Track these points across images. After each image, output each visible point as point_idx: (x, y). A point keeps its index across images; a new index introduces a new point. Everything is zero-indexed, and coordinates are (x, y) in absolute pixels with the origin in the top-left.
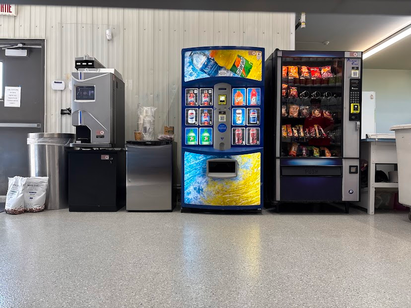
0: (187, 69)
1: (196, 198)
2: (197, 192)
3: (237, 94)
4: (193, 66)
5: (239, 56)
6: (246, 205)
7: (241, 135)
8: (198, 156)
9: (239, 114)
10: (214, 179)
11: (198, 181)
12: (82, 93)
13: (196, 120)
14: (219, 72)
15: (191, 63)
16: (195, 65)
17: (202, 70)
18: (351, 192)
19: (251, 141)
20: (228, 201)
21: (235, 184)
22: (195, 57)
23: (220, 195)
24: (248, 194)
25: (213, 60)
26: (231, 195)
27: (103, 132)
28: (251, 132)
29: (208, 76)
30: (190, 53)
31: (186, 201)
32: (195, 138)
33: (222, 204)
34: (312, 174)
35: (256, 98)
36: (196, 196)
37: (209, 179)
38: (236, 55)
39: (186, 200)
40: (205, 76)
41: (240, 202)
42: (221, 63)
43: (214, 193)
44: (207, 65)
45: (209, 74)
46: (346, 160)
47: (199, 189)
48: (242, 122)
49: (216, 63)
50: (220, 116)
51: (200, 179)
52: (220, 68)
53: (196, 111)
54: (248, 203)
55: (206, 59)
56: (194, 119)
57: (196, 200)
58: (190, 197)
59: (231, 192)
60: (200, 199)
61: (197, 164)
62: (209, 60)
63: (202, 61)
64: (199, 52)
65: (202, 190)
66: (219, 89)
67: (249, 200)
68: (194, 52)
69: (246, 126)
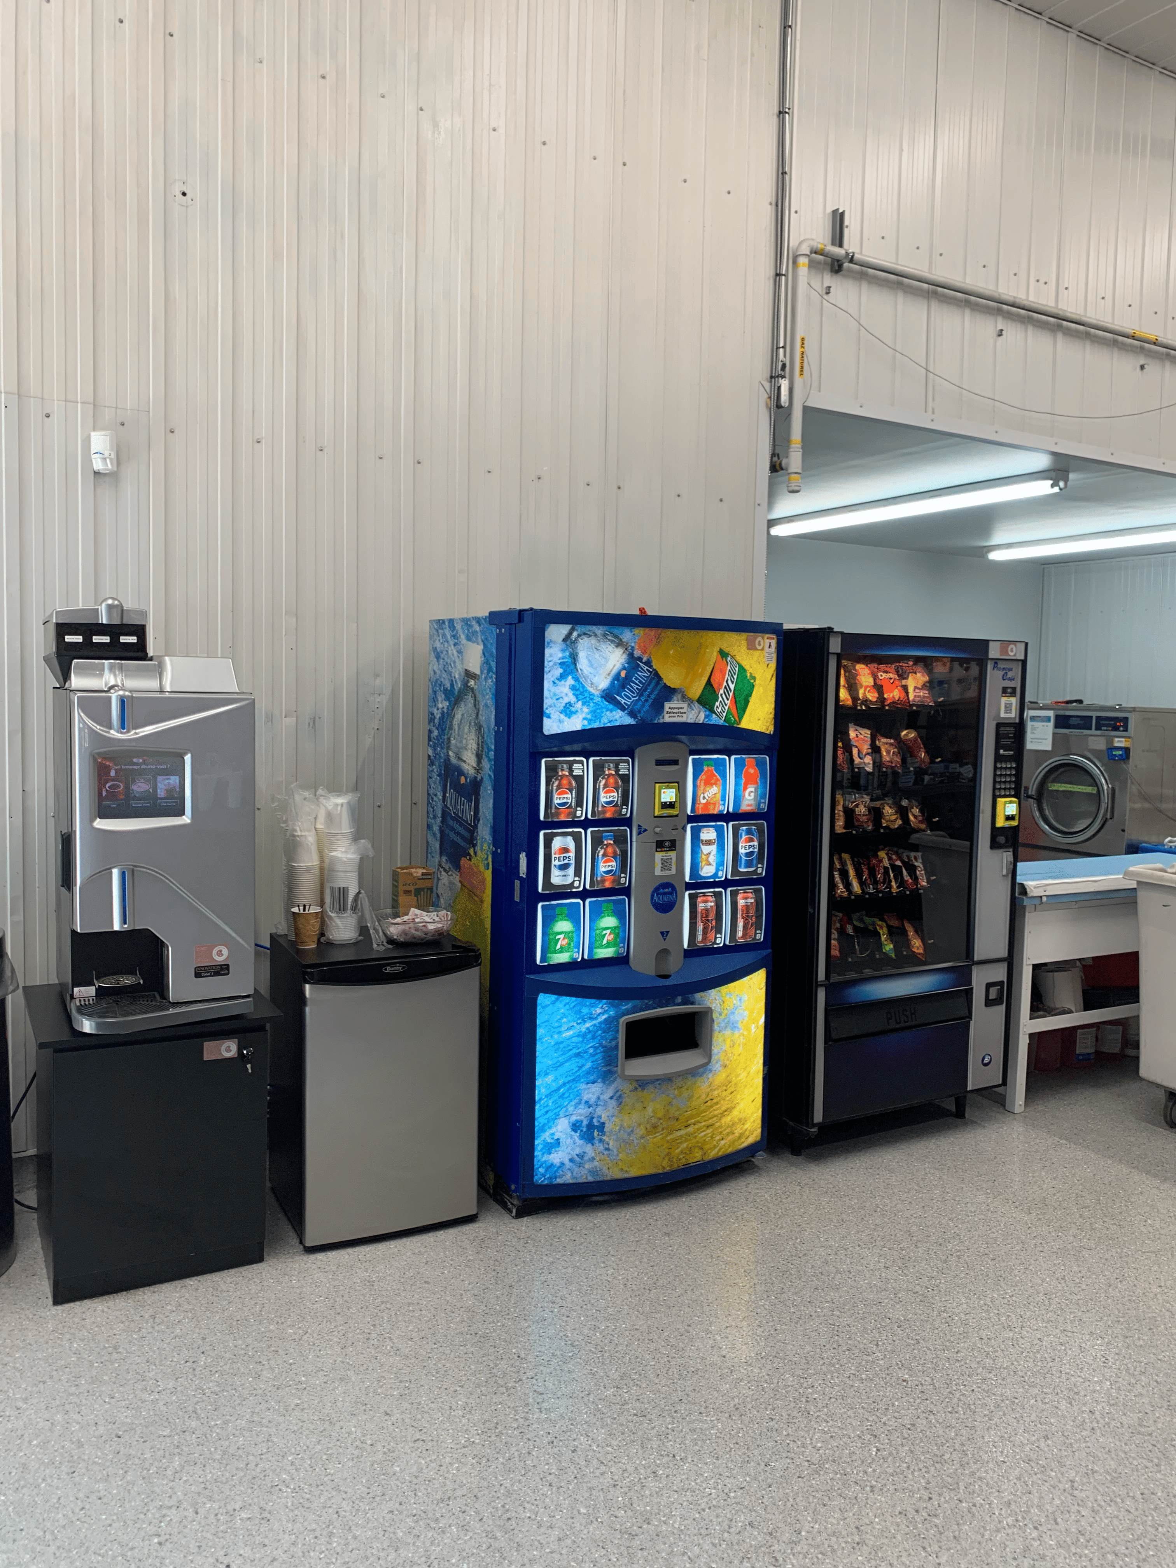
0: (553, 689)
1: (579, 1160)
2: (582, 1137)
3: (703, 777)
4: (576, 679)
5: (723, 654)
6: (730, 1150)
7: (712, 915)
8: (591, 1006)
9: (709, 843)
10: (642, 1083)
11: (585, 1098)
12: (127, 787)
13: (578, 873)
14: (667, 705)
15: (570, 666)
16: (586, 678)
17: (609, 696)
18: (986, 1060)
19: (740, 933)
20: (682, 1153)
21: (702, 1088)
22: (585, 648)
23: (658, 1137)
24: (735, 1113)
25: (648, 663)
26: (690, 1129)
27: (225, 952)
28: (741, 902)
29: (629, 721)
30: (564, 629)
31: (541, 1176)
32: (571, 939)
33: (666, 1166)
34: (903, 1025)
35: (756, 789)
36: (578, 1151)
37: (626, 1087)
38: (716, 650)
39: (541, 1170)
40: (619, 718)
41: (715, 1147)
42: (671, 678)
43: (641, 1131)
44: (628, 678)
45: (632, 714)
46: (981, 967)
47: (590, 1126)
48: (717, 870)
49: (657, 674)
50: (659, 856)
51: (593, 1092)
52: (669, 693)
53: (577, 838)
54: (733, 1142)
55: (625, 656)
56: (571, 870)
57: (580, 1165)
58: (557, 1157)
59: (691, 1117)
60: (593, 1159)
61: (585, 1035)
62: (633, 662)
63: (610, 666)
64: (599, 630)
65: (601, 1127)
66: (659, 763)
67: (737, 1132)
68: (580, 629)
69: (726, 884)
